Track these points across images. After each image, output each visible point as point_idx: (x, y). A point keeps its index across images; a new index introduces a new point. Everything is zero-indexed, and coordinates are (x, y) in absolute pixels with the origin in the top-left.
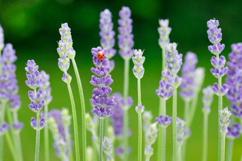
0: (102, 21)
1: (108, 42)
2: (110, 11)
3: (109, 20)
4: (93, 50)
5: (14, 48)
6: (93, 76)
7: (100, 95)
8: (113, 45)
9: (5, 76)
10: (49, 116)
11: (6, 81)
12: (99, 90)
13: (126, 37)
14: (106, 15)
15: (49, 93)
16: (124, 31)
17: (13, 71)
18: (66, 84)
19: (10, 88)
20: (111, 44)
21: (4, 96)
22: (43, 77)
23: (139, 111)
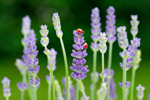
0: (92, 16)
3: (98, 15)
4: (74, 32)
6: (73, 50)
7: (76, 64)
13: (111, 27)
14: (96, 12)
16: (109, 23)
23: (102, 76)
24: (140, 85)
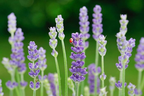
0: (81, 14)
1: (85, 29)
2: (87, 7)
3: (86, 14)
4: (73, 35)
5: (23, 31)
6: (72, 53)
7: (76, 66)
8: (88, 31)
9: (16, 50)
10: (44, 78)
11: (16, 53)
12: (76, 63)
13: (98, 26)
14: (84, 10)
15: (45, 63)
16: (96, 22)
17: (21, 47)
18: (54, 58)
19: (19, 58)
20: (87, 30)
21: (14, 63)
22: (41, 51)
23: (102, 79)
24: (130, 83)
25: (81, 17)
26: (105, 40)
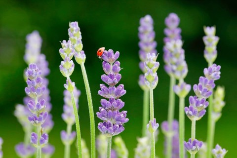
0: (141, 29)
3: (150, 28)
6: (101, 85)
25: (143, 33)
26: (157, 61)
